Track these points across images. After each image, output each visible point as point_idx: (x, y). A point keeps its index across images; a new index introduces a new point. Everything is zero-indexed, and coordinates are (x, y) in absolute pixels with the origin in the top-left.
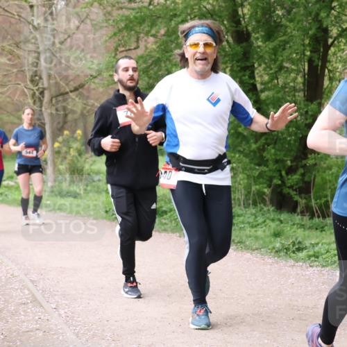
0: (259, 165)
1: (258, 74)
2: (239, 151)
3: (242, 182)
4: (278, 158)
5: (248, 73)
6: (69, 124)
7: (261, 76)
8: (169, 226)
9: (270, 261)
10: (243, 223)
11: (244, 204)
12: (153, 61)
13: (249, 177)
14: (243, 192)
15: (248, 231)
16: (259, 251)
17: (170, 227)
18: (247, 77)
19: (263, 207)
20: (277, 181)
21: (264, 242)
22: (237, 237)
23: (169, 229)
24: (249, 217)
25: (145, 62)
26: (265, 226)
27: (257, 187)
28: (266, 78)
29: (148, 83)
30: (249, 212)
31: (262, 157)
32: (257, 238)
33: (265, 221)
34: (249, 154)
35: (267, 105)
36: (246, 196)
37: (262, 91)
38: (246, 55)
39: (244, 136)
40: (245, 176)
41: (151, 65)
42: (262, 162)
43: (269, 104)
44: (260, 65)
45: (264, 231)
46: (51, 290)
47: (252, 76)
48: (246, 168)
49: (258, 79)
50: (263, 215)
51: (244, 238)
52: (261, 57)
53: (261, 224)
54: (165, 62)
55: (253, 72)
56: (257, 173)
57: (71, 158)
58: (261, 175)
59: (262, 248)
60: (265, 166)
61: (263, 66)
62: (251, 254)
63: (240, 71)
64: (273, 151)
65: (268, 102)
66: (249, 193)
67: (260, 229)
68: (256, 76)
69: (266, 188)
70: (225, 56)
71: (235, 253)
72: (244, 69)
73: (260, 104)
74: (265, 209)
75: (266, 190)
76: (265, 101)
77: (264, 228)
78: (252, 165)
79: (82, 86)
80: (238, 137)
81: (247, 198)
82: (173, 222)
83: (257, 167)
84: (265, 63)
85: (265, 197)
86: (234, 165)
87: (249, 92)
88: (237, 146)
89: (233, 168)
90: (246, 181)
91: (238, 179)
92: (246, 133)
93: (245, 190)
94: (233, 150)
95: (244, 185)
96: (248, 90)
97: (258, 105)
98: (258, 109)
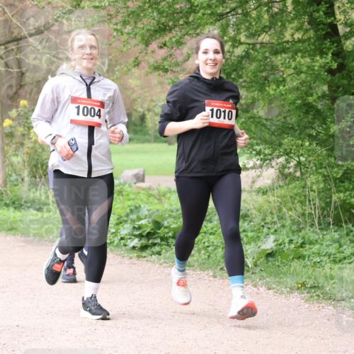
1: (339, 7)
2: (310, 136)
3: (314, 187)
5: (323, 7)
6: (27, 88)
7: (345, 12)
8: (195, 258)
10: (319, 254)
11: (320, 224)
13: (326, 178)
14: (317, 202)
15: (328, 268)
17: (198, 260)
18: (321, 13)
19: (352, 228)
22: (310, 278)
23: (196, 264)
24: (328, 246)
27: (342, 195)
29: (158, 23)
30: (328, 237)
34: (327, 140)
36: (323, 209)
37: (347, 36)
39: (318, 111)
40: (320, 178)
47: (330, 12)
48: (321, 164)
49: (339, 16)
50: (352, 242)
51: (321, 280)
53: (349, 257)
55: (332, 6)
57: (30, 145)
62: (335, 307)
63: (310, 4)
66: (328, 204)
68: (337, 12)
71: (306, 306)
76: (351, 53)
79: (47, 27)
80: (307, 112)
81: (324, 216)
82: (203, 252)
83: (341, 163)
85: (353, 211)
86: (302, 159)
87: (325, 39)
88: (305, 128)
89: (299, 163)
90: (322, 185)
91: (309, 183)
92: (320, 107)
93: (320, 199)
94: (300, 134)
95: (319, 192)
96: (324, 35)
97: (340, 60)
98: (341, 67)
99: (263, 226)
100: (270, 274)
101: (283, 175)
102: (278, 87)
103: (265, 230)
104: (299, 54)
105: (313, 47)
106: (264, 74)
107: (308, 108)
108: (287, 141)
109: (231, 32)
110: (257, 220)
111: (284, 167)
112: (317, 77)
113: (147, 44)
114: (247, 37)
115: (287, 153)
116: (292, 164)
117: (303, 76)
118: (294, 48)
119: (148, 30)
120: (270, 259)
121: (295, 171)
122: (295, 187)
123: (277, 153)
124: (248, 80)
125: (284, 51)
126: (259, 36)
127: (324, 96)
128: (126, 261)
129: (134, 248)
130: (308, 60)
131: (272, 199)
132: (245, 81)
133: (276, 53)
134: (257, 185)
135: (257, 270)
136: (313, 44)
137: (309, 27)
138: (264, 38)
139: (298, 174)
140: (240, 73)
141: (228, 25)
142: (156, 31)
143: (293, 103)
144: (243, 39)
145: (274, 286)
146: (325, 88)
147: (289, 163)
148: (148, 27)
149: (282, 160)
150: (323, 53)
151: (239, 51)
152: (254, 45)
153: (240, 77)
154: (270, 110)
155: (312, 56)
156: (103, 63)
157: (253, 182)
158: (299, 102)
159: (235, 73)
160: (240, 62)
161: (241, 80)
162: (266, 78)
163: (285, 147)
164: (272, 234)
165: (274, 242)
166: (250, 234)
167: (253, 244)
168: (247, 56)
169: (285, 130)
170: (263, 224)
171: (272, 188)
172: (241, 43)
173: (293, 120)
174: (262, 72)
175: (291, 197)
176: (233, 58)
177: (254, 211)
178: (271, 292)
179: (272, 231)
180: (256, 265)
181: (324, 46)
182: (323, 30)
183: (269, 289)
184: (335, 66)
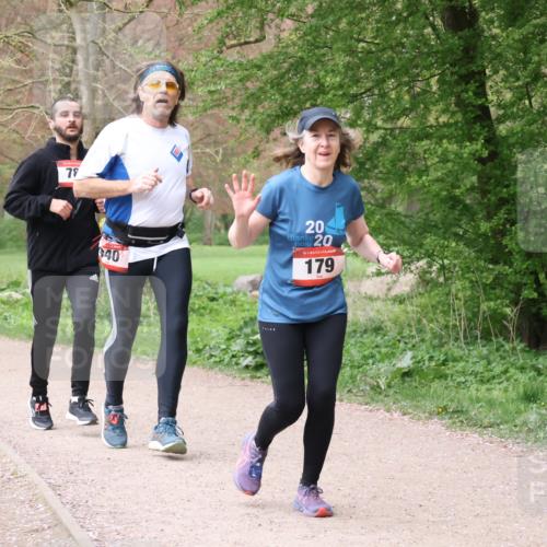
0: (495, 261)
1: (491, 87)
2: (456, 234)
3: (460, 295)
5: (472, 86)
7: (498, 92)
10: (463, 373)
11: (465, 338)
12: (292, 65)
13: (474, 285)
14: (463, 311)
15: (474, 389)
16: (495, 430)
18: (471, 93)
19: (503, 343)
20: (529, 293)
21: (506, 412)
22: (452, 401)
24: (474, 363)
25: (275, 66)
26: (508, 380)
27: (492, 304)
28: (508, 96)
29: (281, 106)
30: (475, 353)
31: (500, 247)
32: (491, 404)
33: (506, 371)
34: (475, 240)
35: (510, 147)
36: (469, 320)
37: (501, 120)
38: (470, 52)
39: (465, 206)
40: (467, 284)
41: (288, 71)
42: (500, 255)
43: (514, 145)
44: (496, 72)
45: (506, 390)
46: (90, 503)
47: (481, 92)
48: (468, 268)
49: (491, 97)
50: (503, 358)
51: (466, 404)
52: (499, 55)
53: (499, 376)
54: (314, 66)
55: (483, 85)
56: (491, 278)
58: (498, 281)
59: (501, 423)
60: (505, 264)
61: (502, 72)
62: (481, 435)
63: (457, 83)
66: (476, 315)
67: (498, 387)
68: (489, 92)
69: (507, 306)
70: (428, 55)
71: (448, 434)
72: (466, 78)
73: (497, 144)
74: (507, 347)
75: (508, 310)
76: (505, 138)
77: (505, 384)
78: (482, 263)
80: (453, 207)
81: (470, 328)
83: (491, 266)
84: (507, 68)
85: (505, 322)
86: (446, 262)
87: (475, 123)
88: (451, 225)
89: (443, 267)
90: (469, 293)
91: (453, 290)
92: (468, 202)
93: (466, 308)
94: (444, 233)
95: (466, 302)
96: (474, 118)
97: (492, 148)
98: (493, 156)
99: (399, 341)
100: (407, 397)
101: (424, 280)
102: (420, 177)
103: (402, 345)
104: (445, 141)
105: (460, 132)
106: (404, 164)
107: (454, 202)
108: (430, 240)
109: (366, 115)
110: (393, 333)
111: (425, 272)
112: (465, 167)
113: (268, 131)
114: (385, 121)
115: (430, 255)
116: (434, 268)
117: (450, 165)
118: (438, 134)
119: (269, 116)
120: (407, 379)
121: (438, 277)
122: (436, 296)
123: (417, 255)
124: (384, 171)
125: (428, 136)
126: (398, 119)
127: (472, 189)
128: (238, 382)
129: (247, 367)
130: (454, 147)
131: (410, 308)
132: (381, 172)
133: (420, 139)
134: (393, 293)
135: (391, 392)
136: (461, 129)
137: (456, 109)
138: (405, 122)
139: (441, 279)
140: (376, 162)
141: (362, 108)
142: (278, 116)
143: (437, 195)
144: (379, 123)
145: (410, 411)
146: (474, 179)
147: (430, 267)
148: (269, 112)
149: (423, 263)
150: (471, 140)
151: (375, 137)
152: (392, 130)
153: (376, 167)
154: (410, 204)
155: (460, 142)
156: (217, 152)
157: (389, 289)
158: (445, 193)
159: (369, 163)
160: (376, 150)
161: (376, 171)
162: (406, 169)
163: (427, 247)
164: (410, 349)
165: (412, 359)
166: (383, 350)
167: (386, 361)
168: (383, 143)
169: (427, 227)
170: (399, 338)
171: (410, 297)
172: (377, 128)
173: (436, 217)
174: (400, 161)
175: (433, 307)
176: (367, 145)
177: (389, 324)
178: (406, 418)
179: (410, 346)
180: (389, 386)
181: (473, 131)
182: (472, 112)
183: (404, 414)
184: (485, 154)
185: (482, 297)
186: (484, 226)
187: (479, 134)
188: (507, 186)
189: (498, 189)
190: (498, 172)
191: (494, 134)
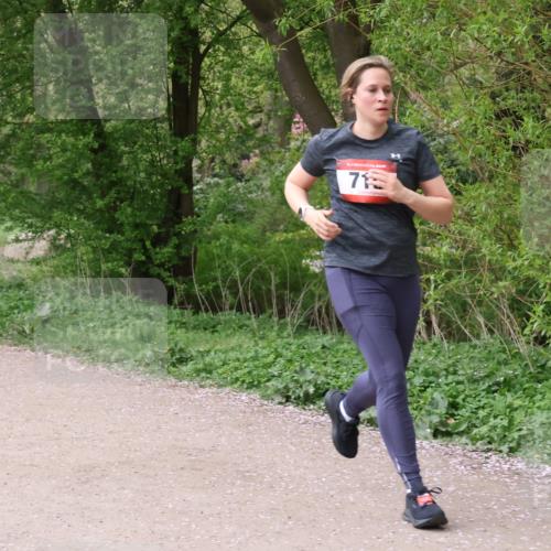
0: (111, 232)
2: (78, 210)
3: (85, 258)
4: (138, 221)
9: (139, 379)
13: (95, 250)
14: (88, 271)
20: (139, 257)
27: (110, 265)
31: (114, 220)
35: (116, 140)
39: (84, 187)
40: (90, 249)
43: (118, 139)
48: (90, 237)
56: (109, 244)
58: (114, 246)
60: (118, 233)
64: (129, 210)
65: (116, 135)
69: (122, 267)
73: (105, 138)
75: (123, 270)
78: (100, 233)
80: (73, 188)
83: (107, 235)
86: (72, 231)
88: (73, 202)
89: (69, 236)
90: (91, 256)
91: (79, 254)
92: (86, 183)
93: (91, 268)
94: (69, 208)
95: (89, 263)
97: (101, 141)
98: (103, 147)
101: (55, 246)
102: (45, 163)
104: (63, 135)
105: (75, 128)
107: (74, 184)
108: (57, 214)
111: (55, 239)
112: (81, 155)
115: (57, 226)
116: (62, 236)
117: (68, 154)
118: (57, 129)
121: (66, 243)
122: (66, 258)
123: (48, 225)
125: (50, 130)
127: (88, 173)
130: (72, 139)
131: (45, 268)
133: (43, 132)
134: (31, 256)
136: (76, 125)
139: (69, 245)
143: (61, 178)
146: (89, 165)
147: (59, 235)
149: (52, 232)
150: (84, 134)
154: (40, 185)
155: (75, 135)
158: (66, 177)
159: (3, 151)
160: (8, 140)
163: (56, 220)
167: (29, 311)
169: (54, 204)
171: (45, 259)
173: (61, 195)
175: (64, 267)
177: (29, 281)
180: (33, 331)
184: (96, 145)
185: (103, 260)
186: (100, 203)
187: (90, 130)
188: (115, 172)
189: (108, 174)
190: (107, 160)
191: (102, 130)
